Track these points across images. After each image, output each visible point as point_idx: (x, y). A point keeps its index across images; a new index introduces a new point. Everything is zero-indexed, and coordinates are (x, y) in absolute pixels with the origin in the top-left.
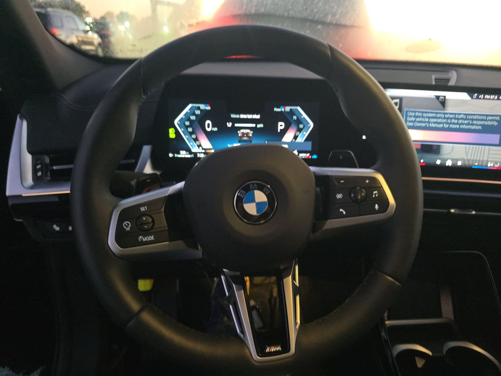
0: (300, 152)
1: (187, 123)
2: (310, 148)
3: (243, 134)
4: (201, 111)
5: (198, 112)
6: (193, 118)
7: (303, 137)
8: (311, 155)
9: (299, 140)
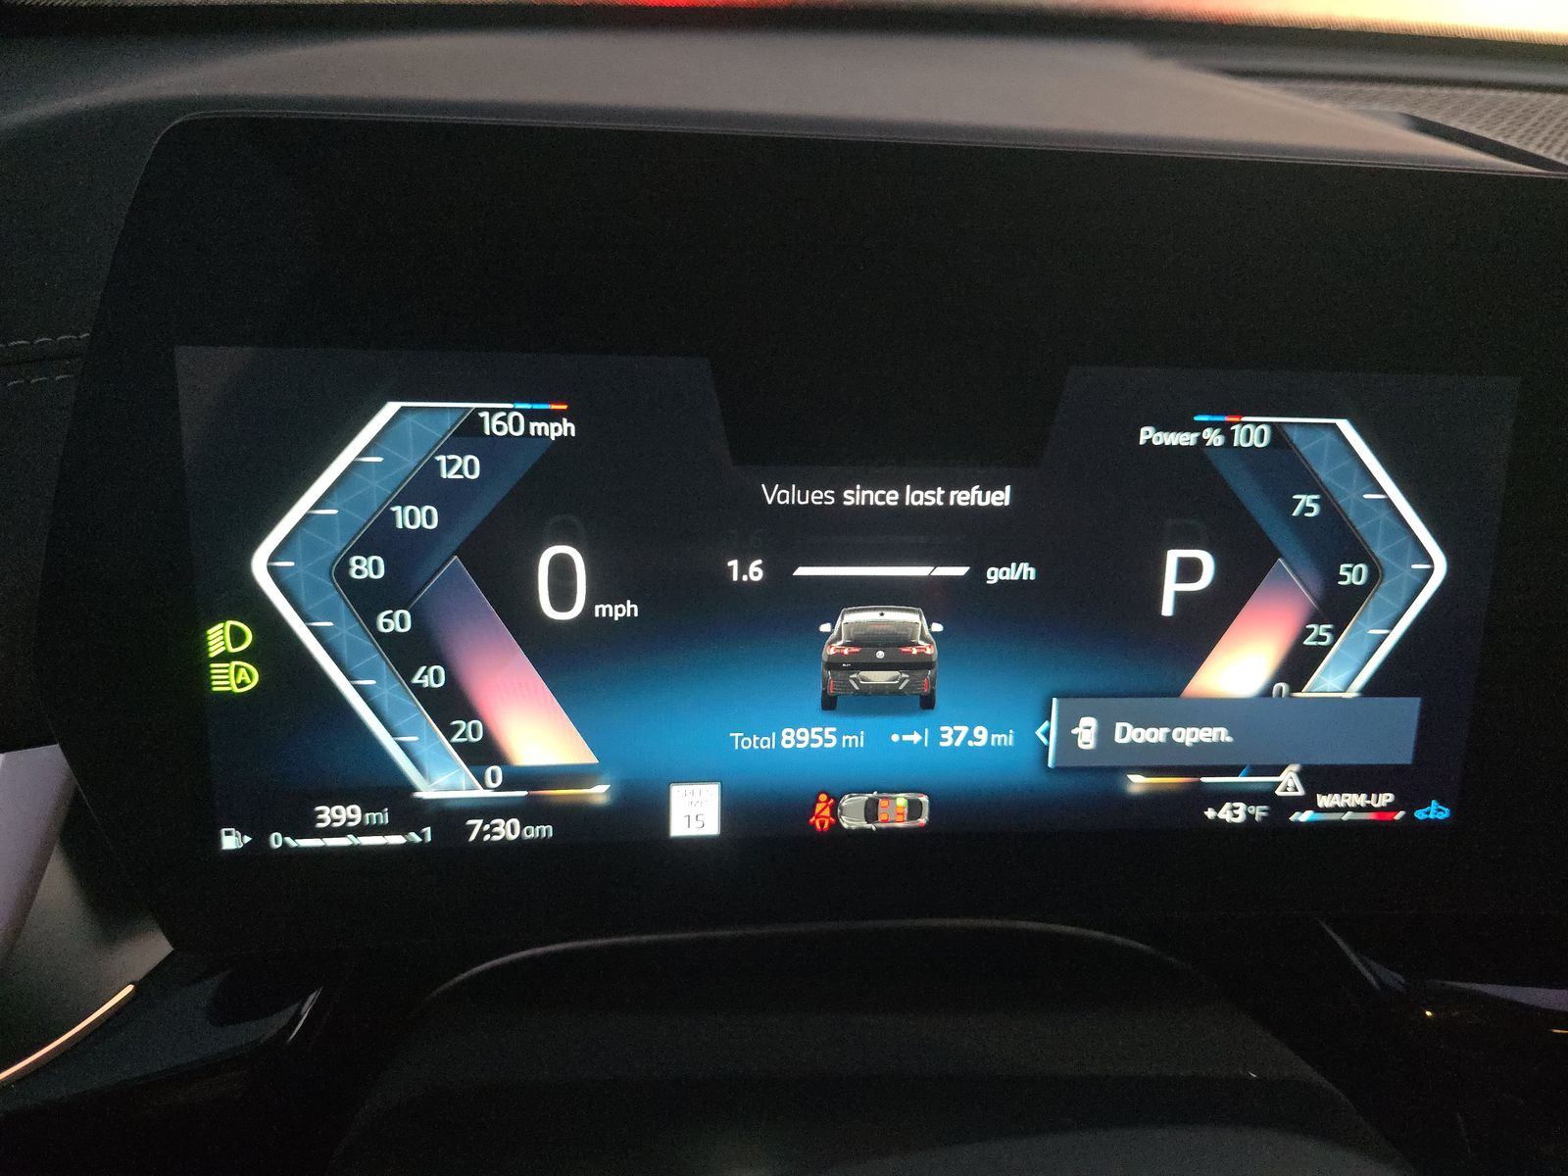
0: (1318, 779)
1: (367, 568)
2: (1402, 752)
3: (865, 641)
4: (493, 450)
5: (462, 467)
6: (418, 518)
7: (1357, 660)
8: (1409, 799)
9: (1329, 682)
